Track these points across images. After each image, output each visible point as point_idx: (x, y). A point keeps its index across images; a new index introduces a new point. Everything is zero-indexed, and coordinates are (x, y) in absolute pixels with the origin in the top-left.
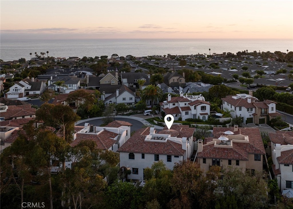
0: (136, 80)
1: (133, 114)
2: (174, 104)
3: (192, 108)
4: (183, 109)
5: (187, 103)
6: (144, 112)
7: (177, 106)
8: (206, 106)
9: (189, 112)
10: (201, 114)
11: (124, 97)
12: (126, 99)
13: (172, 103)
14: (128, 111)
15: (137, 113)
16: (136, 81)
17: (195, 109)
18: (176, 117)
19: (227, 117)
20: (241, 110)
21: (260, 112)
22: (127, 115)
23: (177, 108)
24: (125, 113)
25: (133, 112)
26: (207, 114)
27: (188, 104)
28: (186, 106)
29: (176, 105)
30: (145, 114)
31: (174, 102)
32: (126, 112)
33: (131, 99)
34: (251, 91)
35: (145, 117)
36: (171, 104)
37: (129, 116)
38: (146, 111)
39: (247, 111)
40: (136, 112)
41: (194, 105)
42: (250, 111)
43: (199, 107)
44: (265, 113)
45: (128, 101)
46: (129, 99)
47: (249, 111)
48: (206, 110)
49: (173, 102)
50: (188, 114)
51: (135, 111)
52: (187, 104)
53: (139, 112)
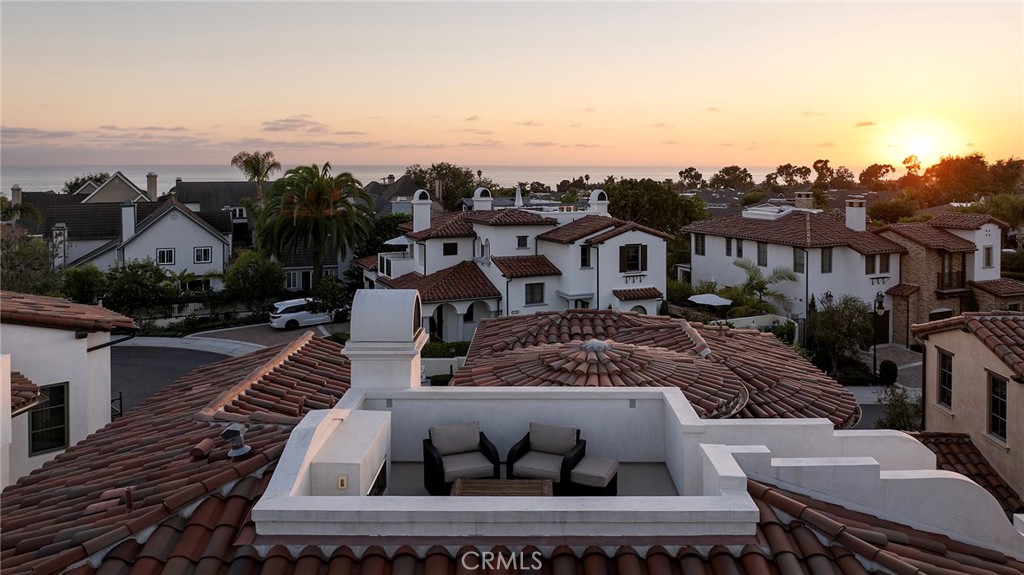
0: (241, 211)
1: (210, 324)
2: (450, 250)
3: (566, 258)
4: (513, 268)
5: (531, 233)
6: (274, 310)
7: (468, 258)
8: (645, 248)
9: (550, 285)
10: (624, 296)
11: (165, 245)
12: (178, 257)
13: (443, 237)
14: (180, 310)
15: (230, 321)
16: (241, 215)
17: (585, 262)
18: (469, 325)
19: (753, 314)
20: (830, 271)
21: (933, 277)
22: (173, 331)
23: (470, 269)
24: (162, 323)
25: (206, 313)
26: (651, 294)
27: (539, 238)
28: (523, 253)
29: (465, 252)
30: (275, 324)
31: (452, 237)
32: (166, 317)
33: (203, 255)
34: (808, 196)
35: (278, 335)
36: (435, 248)
37: (181, 336)
38: (281, 306)
39: (867, 273)
40: (227, 316)
41: (581, 242)
42: (878, 274)
43: (609, 253)
44: (955, 284)
45: (184, 264)
46: (191, 256)
47: (873, 272)
48: (644, 268)
49: (447, 237)
50: (542, 301)
51: (221, 311)
52: (531, 242)
53: (243, 315)
